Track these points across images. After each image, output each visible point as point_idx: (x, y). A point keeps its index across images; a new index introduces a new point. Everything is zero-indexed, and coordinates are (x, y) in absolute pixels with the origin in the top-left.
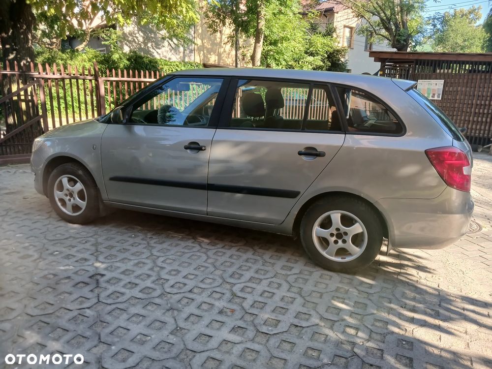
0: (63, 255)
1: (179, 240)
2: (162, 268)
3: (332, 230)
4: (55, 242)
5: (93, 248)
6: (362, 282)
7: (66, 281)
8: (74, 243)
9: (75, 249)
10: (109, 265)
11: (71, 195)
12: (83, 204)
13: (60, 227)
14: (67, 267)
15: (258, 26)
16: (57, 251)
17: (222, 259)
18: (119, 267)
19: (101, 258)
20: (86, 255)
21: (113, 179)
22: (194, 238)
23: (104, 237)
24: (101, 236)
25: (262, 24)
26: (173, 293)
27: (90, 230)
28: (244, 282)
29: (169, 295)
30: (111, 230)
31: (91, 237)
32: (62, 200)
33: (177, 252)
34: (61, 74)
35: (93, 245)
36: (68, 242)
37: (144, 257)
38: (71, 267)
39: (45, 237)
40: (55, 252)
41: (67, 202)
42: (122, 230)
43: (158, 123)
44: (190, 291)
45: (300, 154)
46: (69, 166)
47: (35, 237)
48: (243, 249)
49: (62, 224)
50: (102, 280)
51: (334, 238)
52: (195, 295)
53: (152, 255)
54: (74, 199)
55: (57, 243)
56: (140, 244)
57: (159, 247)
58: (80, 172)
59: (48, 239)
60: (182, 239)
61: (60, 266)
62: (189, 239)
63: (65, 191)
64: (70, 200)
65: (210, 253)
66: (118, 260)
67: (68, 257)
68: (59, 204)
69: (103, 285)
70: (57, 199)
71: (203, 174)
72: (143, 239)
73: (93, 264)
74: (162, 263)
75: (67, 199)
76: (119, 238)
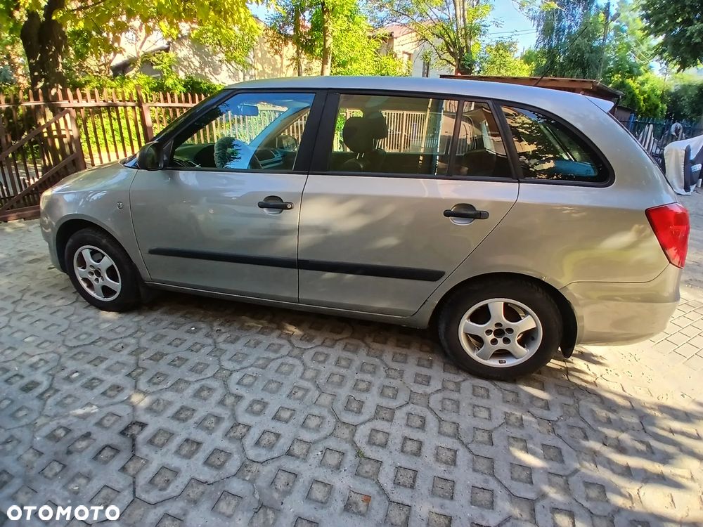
0: (84, 380)
1: (258, 333)
2: (239, 398)
3: (490, 325)
4: (77, 352)
5: (132, 360)
6: (532, 397)
7: (83, 444)
8: (102, 350)
9: (103, 366)
10: (154, 397)
11: (98, 273)
12: (117, 286)
13: (88, 318)
14: (88, 409)
15: (325, 44)
16: (77, 372)
17: (328, 368)
18: (170, 403)
19: (143, 385)
20: (119, 379)
21: (152, 252)
22: (281, 328)
23: (150, 336)
24: (145, 332)
25: (330, 41)
26: (261, 459)
27: (131, 321)
28: (369, 420)
29: (255, 467)
30: (162, 320)
31: (130, 336)
32: (85, 280)
33: (258, 359)
34: (96, 101)
35: (131, 354)
36: (95, 351)
37: (209, 375)
38: (94, 409)
39: (64, 341)
40: (73, 373)
41: (95, 283)
42: (176, 318)
44: (289, 453)
45: (448, 214)
46: (88, 233)
47: (50, 342)
48: (352, 345)
49: (92, 312)
50: (142, 437)
51: (492, 336)
52: (297, 462)
53: (221, 368)
54: (103, 279)
55: (79, 353)
56: (203, 346)
57: (231, 349)
58: (104, 241)
59: (67, 346)
60: (262, 332)
61: (76, 408)
62: (272, 330)
63: (89, 269)
64: (97, 280)
65: (307, 357)
66: (169, 384)
67: (90, 386)
68: (84, 285)
69: (144, 450)
70: (80, 279)
71: (290, 246)
72: (207, 336)
73: (130, 397)
74: (237, 387)
75: (93, 278)
76: (172, 334)
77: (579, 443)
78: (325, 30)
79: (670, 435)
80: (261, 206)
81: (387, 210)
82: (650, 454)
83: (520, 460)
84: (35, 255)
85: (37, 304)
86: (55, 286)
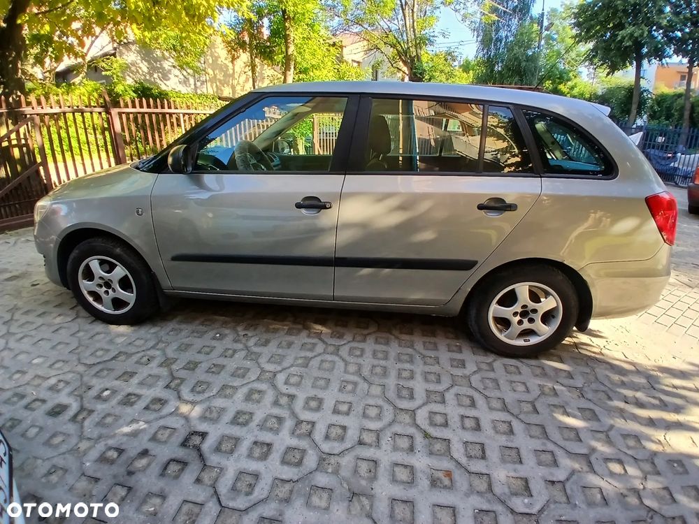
0: (119, 397)
1: (287, 334)
2: (292, 397)
3: (517, 308)
4: (102, 368)
5: (164, 372)
7: (144, 462)
8: (129, 365)
9: (135, 380)
10: (205, 406)
11: (108, 284)
12: (130, 297)
13: (98, 334)
14: (134, 426)
15: (287, 52)
16: (107, 389)
17: (367, 361)
18: (223, 410)
19: (185, 392)
20: (157, 391)
21: (174, 259)
22: (306, 328)
23: (175, 346)
24: (168, 344)
25: (292, 49)
26: (336, 452)
27: (147, 333)
28: (424, 404)
29: (333, 460)
30: (181, 330)
31: (153, 347)
32: (92, 293)
33: (296, 358)
35: (161, 365)
36: (121, 366)
37: (253, 379)
38: (142, 425)
39: (79, 360)
40: (103, 391)
41: (104, 296)
42: (195, 326)
43: (237, 169)
44: (361, 443)
45: (481, 207)
46: (99, 243)
47: (63, 361)
48: (381, 338)
49: (99, 327)
50: (207, 446)
51: (518, 318)
52: (372, 450)
53: (263, 371)
54: (114, 290)
55: (102, 370)
56: (235, 351)
57: (266, 351)
58: (118, 250)
59: (85, 364)
60: (290, 333)
61: (122, 426)
62: (299, 331)
63: (97, 281)
64: (107, 292)
65: (344, 352)
66: (215, 391)
67: (128, 400)
68: (90, 299)
69: (213, 459)
70: (85, 293)
71: (327, 244)
72: (236, 341)
73: (177, 409)
74: (286, 387)
75: (102, 291)
76: (198, 343)
77: (606, 403)
78: (286, 37)
79: (675, 390)
80: (299, 206)
81: (424, 206)
82: (664, 406)
83: (565, 424)
84: (11, 272)
85: (33, 323)
86: (47, 302)
